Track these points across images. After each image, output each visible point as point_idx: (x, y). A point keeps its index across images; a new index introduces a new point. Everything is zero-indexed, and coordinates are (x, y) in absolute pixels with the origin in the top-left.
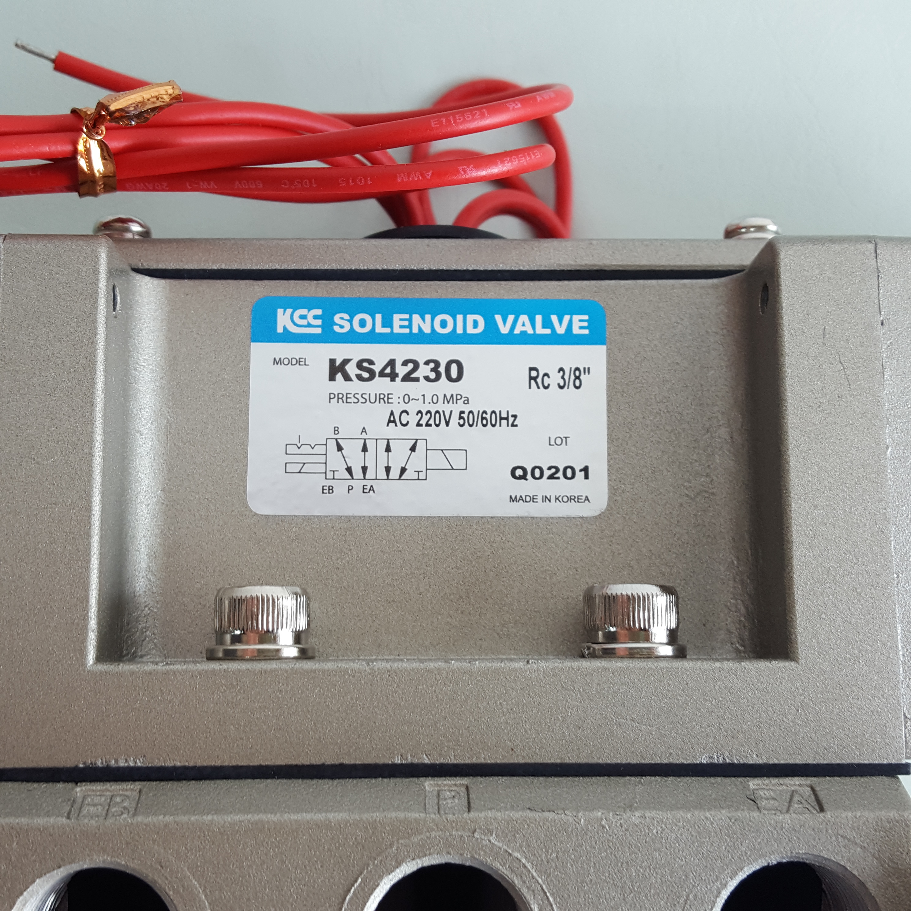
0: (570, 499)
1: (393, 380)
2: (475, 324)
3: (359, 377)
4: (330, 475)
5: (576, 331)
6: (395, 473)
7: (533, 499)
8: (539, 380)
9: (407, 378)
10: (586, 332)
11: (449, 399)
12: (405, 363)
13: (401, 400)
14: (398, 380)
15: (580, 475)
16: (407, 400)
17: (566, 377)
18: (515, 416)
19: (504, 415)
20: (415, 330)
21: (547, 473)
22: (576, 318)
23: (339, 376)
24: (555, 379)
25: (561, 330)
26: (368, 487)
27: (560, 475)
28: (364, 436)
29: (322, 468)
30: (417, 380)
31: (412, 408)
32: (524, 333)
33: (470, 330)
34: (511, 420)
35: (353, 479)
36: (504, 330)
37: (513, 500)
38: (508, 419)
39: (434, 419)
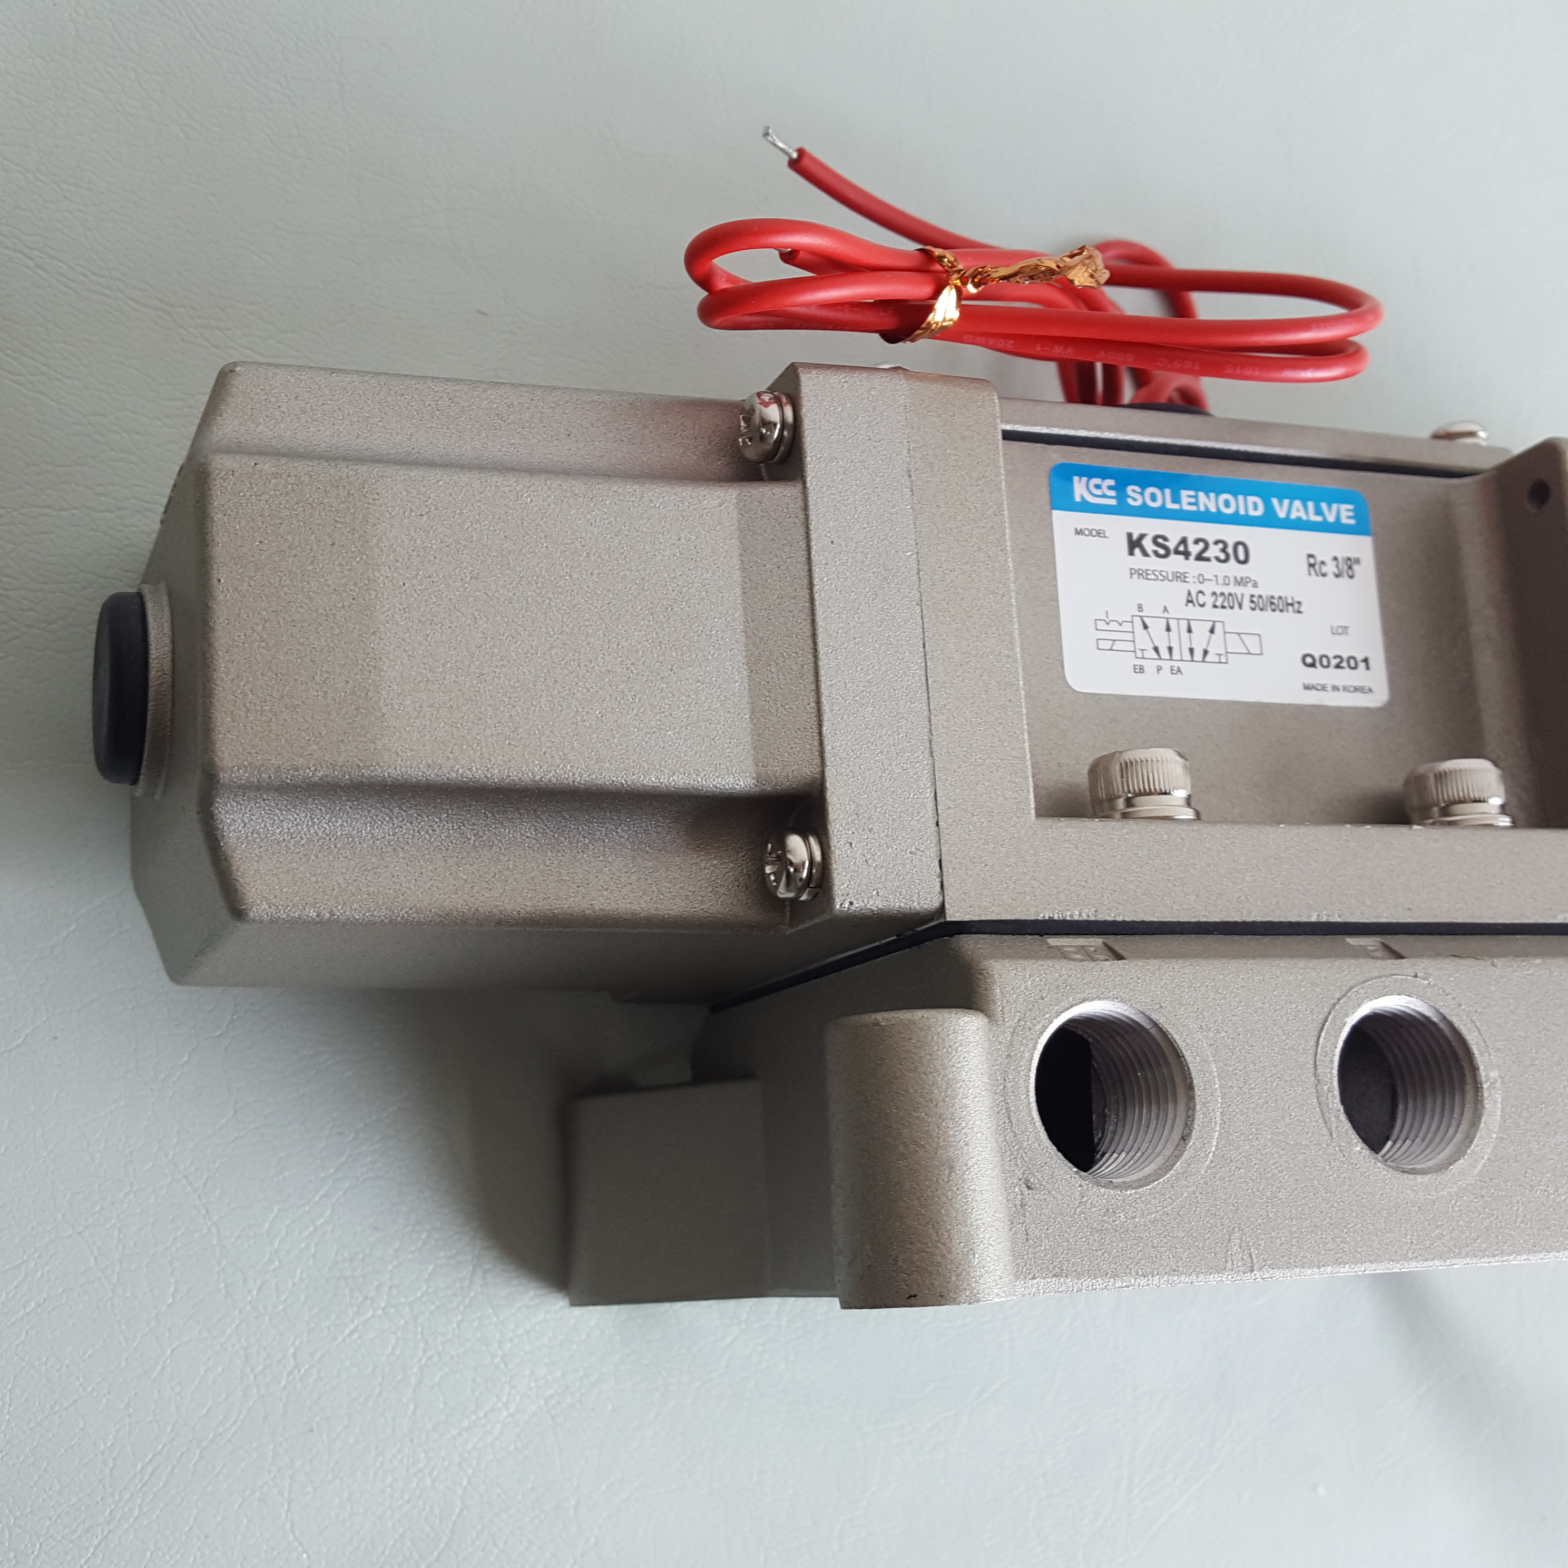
0: (1356, 689)
1: (1187, 558)
2: (1256, 507)
3: (1156, 554)
4: (1139, 654)
5: (1345, 521)
6: (1198, 655)
7: (1324, 688)
8: (1317, 567)
9: (1200, 557)
10: (1352, 522)
11: (1240, 582)
12: (1197, 542)
13: (1196, 580)
14: (1192, 558)
15: (1362, 665)
16: (1202, 579)
17: (1340, 566)
18: (1299, 603)
19: (1290, 601)
20: (1202, 509)
21: (1334, 662)
22: (1342, 507)
23: (1137, 551)
24: (1330, 568)
25: (1331, 518)
26: (1176, 669)
27: (1344, 664)
28: (1166, 615)
29: (1130, 646)
30: (1208, 559)
31: (1208, 588)
32: (1299, 519)
33: (1252, 513)
34: (1296, 606)
35: (1161, 659)
36: (1282, 514)
37: (1307, 687)
38: (1294, 606)
39: (1228, 602)
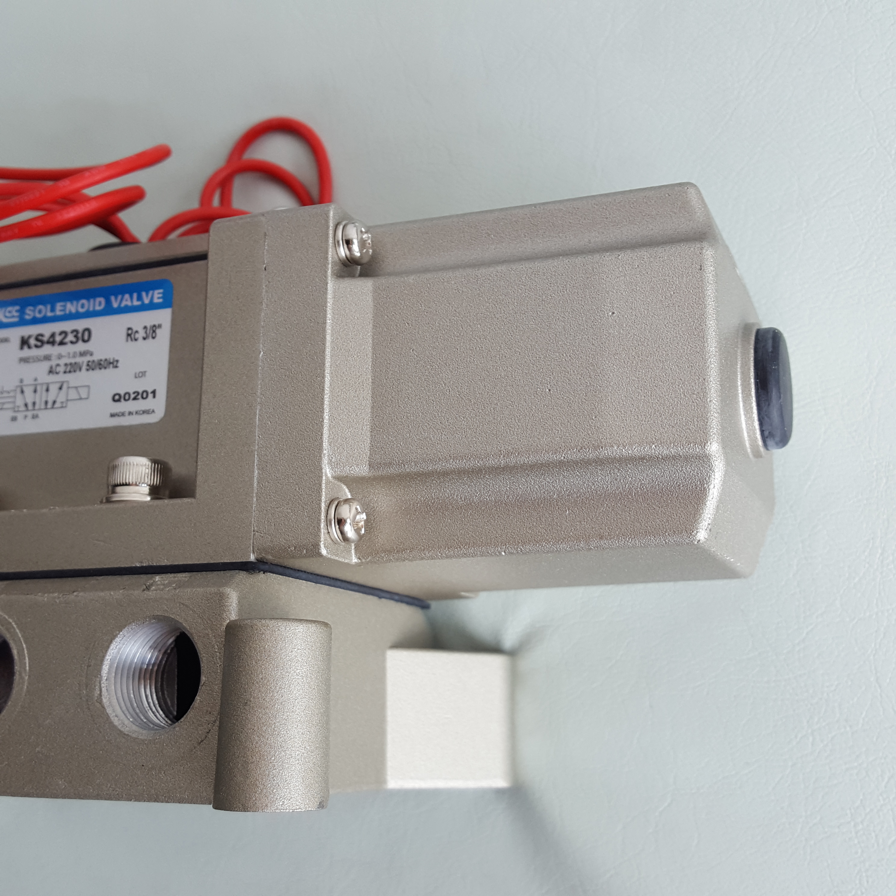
0: (144, 412)
1: (53, 345)
2: (100, 304)
3: (36, 346)
4: (16, 409)
5: (156, 300)
6: (50, 404)
7: (123, 414)
8: (133, 336)
9: (62, 343)
10: (161, 300)
11: (82, 354)
12: (60, 334)
13: (57, 358)
14: (56, 345)
15: (151, 396)
16: (60, 357)
17: (148, 332)
18: (117, 361)
19: (111, 361)
20: (67, 312)
21: (133, 396)
22: (156, 292)
23: (25, 347)
24: (142, 334)
25: (147, 301)
26: (35, 415)
27: (140, 397)
28: (36, 383)
29: (12, 405)
30: (66, 344)
31: (62, 362)
32: (126, 306)
33: (97, 308)
34: (115, 363)
35: (28, 410)
36: (116, 305)
37: (112, 415)
38: (113, 364)
39: (73, 368)
